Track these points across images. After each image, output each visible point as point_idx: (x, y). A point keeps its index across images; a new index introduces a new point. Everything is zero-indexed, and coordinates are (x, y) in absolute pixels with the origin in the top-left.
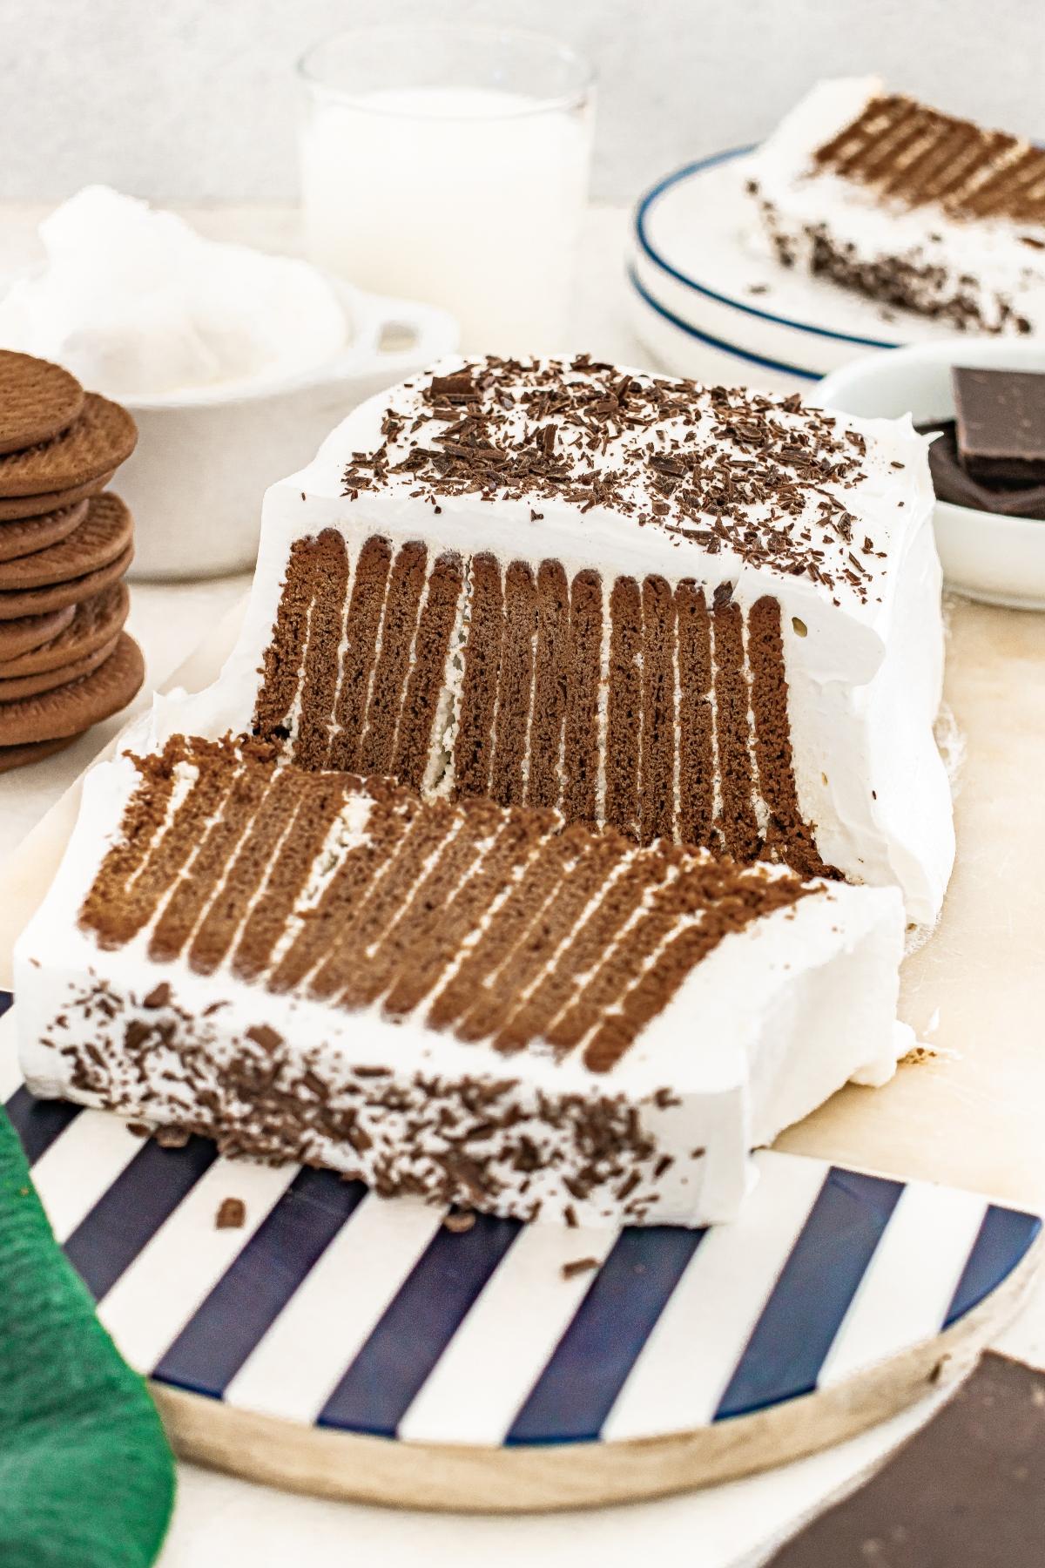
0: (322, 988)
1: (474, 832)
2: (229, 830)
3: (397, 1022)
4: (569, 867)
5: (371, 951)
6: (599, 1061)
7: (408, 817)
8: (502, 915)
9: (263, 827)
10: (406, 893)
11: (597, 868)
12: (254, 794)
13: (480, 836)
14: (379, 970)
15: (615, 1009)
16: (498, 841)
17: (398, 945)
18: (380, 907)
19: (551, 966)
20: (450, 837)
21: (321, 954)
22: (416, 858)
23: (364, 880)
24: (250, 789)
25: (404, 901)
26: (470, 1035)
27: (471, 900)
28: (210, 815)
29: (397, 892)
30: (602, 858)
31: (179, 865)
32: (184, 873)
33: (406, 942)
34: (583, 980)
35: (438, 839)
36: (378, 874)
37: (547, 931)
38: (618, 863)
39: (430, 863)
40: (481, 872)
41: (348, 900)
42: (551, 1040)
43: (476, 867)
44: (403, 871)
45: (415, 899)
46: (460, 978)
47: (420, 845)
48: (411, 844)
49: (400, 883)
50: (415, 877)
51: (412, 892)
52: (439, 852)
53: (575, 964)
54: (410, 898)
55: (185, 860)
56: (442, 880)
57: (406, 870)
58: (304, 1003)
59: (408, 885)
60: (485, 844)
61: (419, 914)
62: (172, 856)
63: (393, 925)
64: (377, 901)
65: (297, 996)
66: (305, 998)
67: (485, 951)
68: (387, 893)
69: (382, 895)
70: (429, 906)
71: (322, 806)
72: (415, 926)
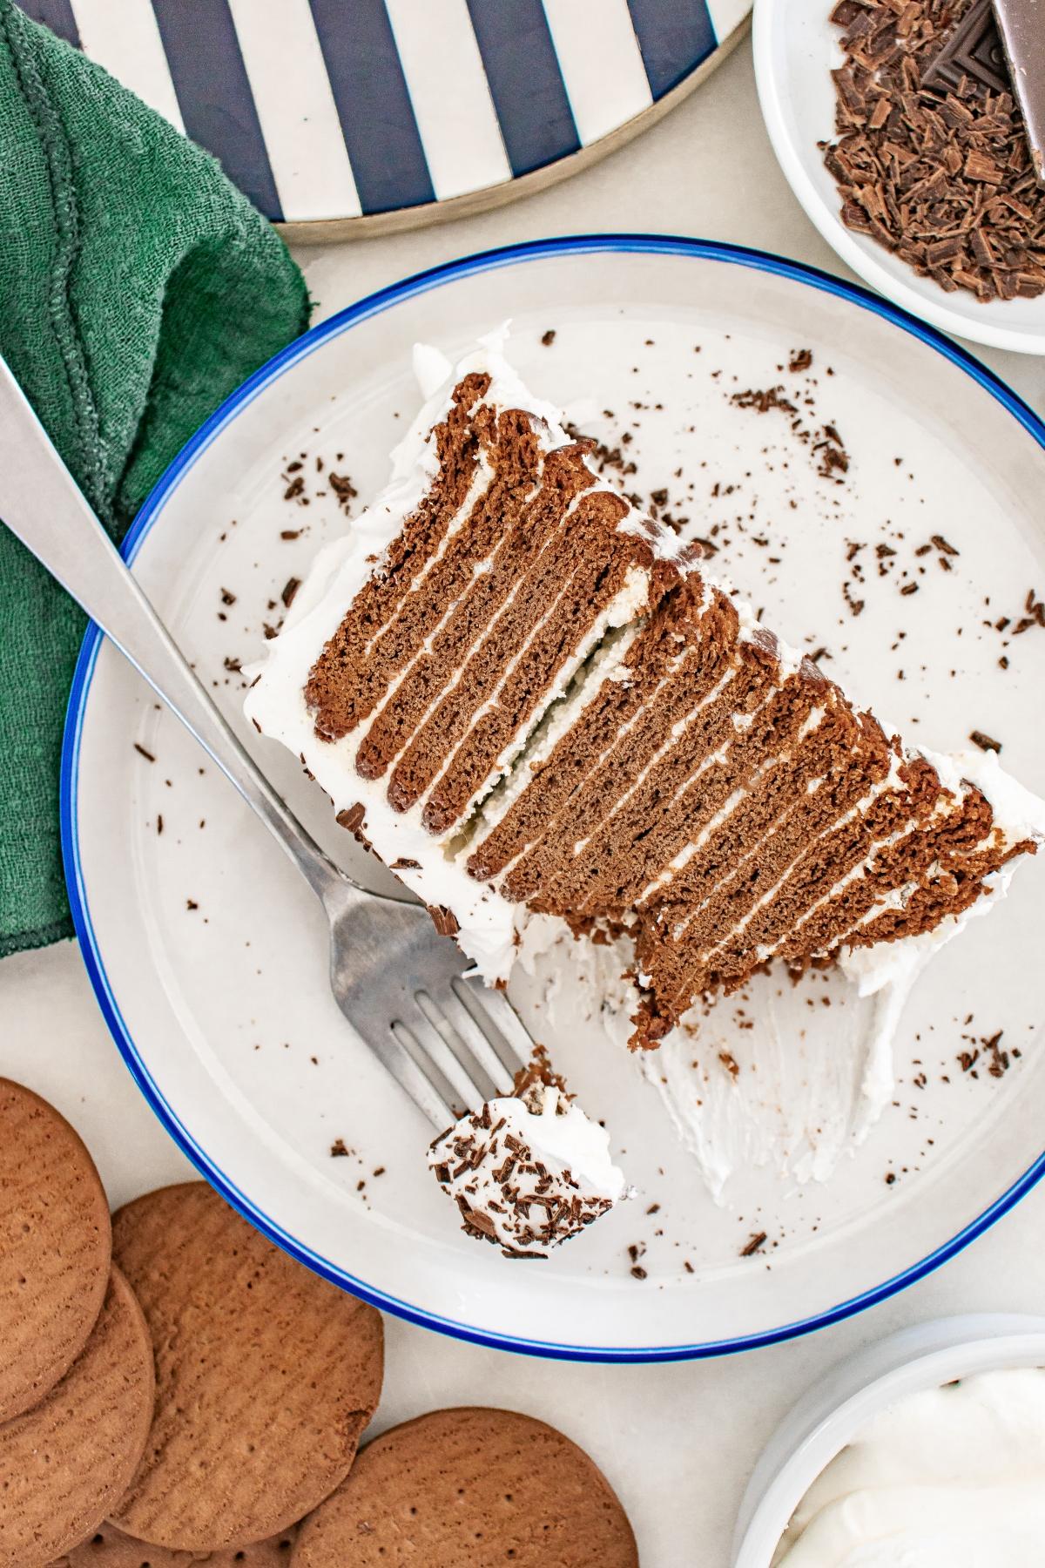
0: (516, 888)
1: (739, 701)
2: (491, 588)
4: (813, 786)
5: (579, 848)
8: (719, 838)
9: (526, 599)
10: (640, 771)
11: (840, 797)
12: (534, 542)
13: (741, 707)
14: (576, 879)
16: (757, 719)
17: (608, 850)
18: (607, 784)
19: (740, 929)
20: (712, 697)
21: (529, 840)
22: (668, 716)
23: (606, 737)
24: (533, 529)
25: (634, 782)
27: (699, 806)
28: (480, 557)
29: (631, 764)
30: (851, 785)
31: (424, 632)
32: (427, 647)
33: (614, 848)
35: (700, 696)
36: (621, 733)
37: (755, 875)
38: (863, 795)
39: (678, 729)
40: (723, 760)
41: (579, 763)
43: (720, 756)
44: (648, 735)
45: (645, 783)
47: (679, 699)
48: (670, 695)
49: (639, 752)
50: (656, 747)
51: (646, 771)
52: (692, 717)
53: (766, 931)
54: (641, 778)
55: (434, 626)
56: (680, 763)
57: (651, 734)
58: (496, 898)
59: (646, 758)
60: (743, 722)
61: (641, 808)
62: (424, 614)
63: (612, 815)
64: (608, 774)
65: (492, 887)
66: (498, 893)
67: (686, 885)
68: (621, 765)
69: (615, 766)
70: (656, 798)
71: (598, 586)
72: (631, 825)
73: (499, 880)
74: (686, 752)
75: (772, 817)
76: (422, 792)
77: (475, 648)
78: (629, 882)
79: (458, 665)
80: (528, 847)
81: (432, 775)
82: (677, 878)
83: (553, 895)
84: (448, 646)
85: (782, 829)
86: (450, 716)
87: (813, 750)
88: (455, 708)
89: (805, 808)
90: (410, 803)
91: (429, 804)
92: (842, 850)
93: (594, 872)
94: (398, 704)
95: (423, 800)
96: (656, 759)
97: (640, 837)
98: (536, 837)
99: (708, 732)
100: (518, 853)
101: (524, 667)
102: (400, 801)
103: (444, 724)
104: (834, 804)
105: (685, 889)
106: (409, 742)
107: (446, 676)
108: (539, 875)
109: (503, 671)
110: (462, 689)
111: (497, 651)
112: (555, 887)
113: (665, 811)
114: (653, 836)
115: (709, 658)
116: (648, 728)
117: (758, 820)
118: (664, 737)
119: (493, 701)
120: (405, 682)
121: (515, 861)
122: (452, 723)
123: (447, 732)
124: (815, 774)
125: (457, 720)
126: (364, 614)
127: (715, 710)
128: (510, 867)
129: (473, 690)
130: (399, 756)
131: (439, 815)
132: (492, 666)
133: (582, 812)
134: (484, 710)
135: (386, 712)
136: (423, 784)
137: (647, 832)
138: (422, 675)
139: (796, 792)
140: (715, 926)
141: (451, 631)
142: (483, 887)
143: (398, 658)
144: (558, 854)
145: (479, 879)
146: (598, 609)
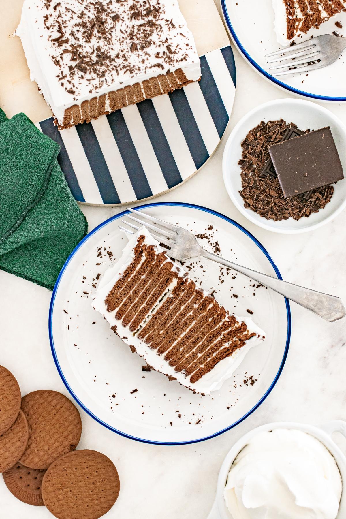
0: (148, 341)
2: (145, 281)
3: (159, 355)
5: (161, 332)
6: (193, 380)
8: (191, 330)
9: (152, 284)
10: (174, 316)
11: (216, 322)
12: (154, 272)
13: (195, 303)
15: (202, 366)
16: (199, 306)
17: (167, 333)
18: (167, 319)
19: (194, 350)
20: (190, 301)
21: (151, 331)
22: (181, 305)
23: (167, 309)
24: (154, 270)
25: (173, 318)
26: (171, 364)
27: (186, 324)
28: (143, 275)
29: (172, 315)
30: (218, 320)
31: (131, 290)
32: (131, 293)
33: (169, 332)
34: (199, 355)
35: (187, 301)
36: (171, 308)
37: (198, 338)
38: (220, 322)
39: (182, 308)
40: (192, 314)
41: (162, 314)
42: (186, 371)
43: (191, 313)
44: (176, 309)
45: (175, 319)
46: (175, 347)
47: (183, 301)
48: (181, 300)
49: (174, 312)
50: (178, 311)
51: (176, 316)
52: (185, 305)
53: (200, 351)
54: (175, 318)
55: (133, 289)
56: (183, 315)
57: (177, 308)
58: (143, 343)
59: (176, 313)
60: (196, 306)
61: (174, 324)
62: (130, 286)
63: (168, 325)
64: (168, 317)
65: (143, 341)
66: (144, 342)
67: (183, 341)
68: (171, 315)
69: (169, 315)
70: (178, 322)
71: (167, 282)
72: (172, 328)
73: (144, 339)
74: (184, 312)
75: (202, 326)
76: (129, 323)
77: (141, 293)
78: (171, 340)
79: (137, 297)
80: (151, 332)
81: (131, 319)
82: (182, 339)
84: (136, 293)
85: (204, 329)
86: (135, 307)
87: (210, 312)
88: (137, 306)
89: (209, 325)
90: (126, 325)
91: (131, 326)
92: (216, 333)
93: (164, 338)
94: (125, 304)
95: (129, 325)
96: (178, 314)
97: (174, 330)
98: (152, 330)
99: (189, 308)
100: (148, 333)
101: (151, 298)
102: (124, 325)
103: (134, 309)
104: (214, 324)
105: (183, 342)
106: (127, 313)
107: (135, 299)
108: (153, 338)
109: (147, 298)
110: (138, 302)
111: (146, 294)
112: (156, 341)
113: (179, 325)
114: (177, 330)
115: (189, 293)
116: (176, 307)
117: (199, 327)
118: (179, 309)
119: (144, 305)
120: (126, 300)
121: (148, 335)
122: (136, 309)
123: (135, 311)
124: (210, 317)
125: (137, 308)
126: (118, 286)
127: (190, 304)
128: (146, 336)
129: (140, 302)
130: (124, 315)
131: (133, 328)
132: (145, 297)
133: (162, 325)
134: (142, 306)
135: (122, 306)
136: (129, 321)
137: (175, 329)
138: (130, 299)
139: (207, 321)
140: (189, 349)
141: (136, 290)
142: (141, 341)
143: (125, 295)
144: (157, 333)
145: (140, 339)
146: (167, 286)
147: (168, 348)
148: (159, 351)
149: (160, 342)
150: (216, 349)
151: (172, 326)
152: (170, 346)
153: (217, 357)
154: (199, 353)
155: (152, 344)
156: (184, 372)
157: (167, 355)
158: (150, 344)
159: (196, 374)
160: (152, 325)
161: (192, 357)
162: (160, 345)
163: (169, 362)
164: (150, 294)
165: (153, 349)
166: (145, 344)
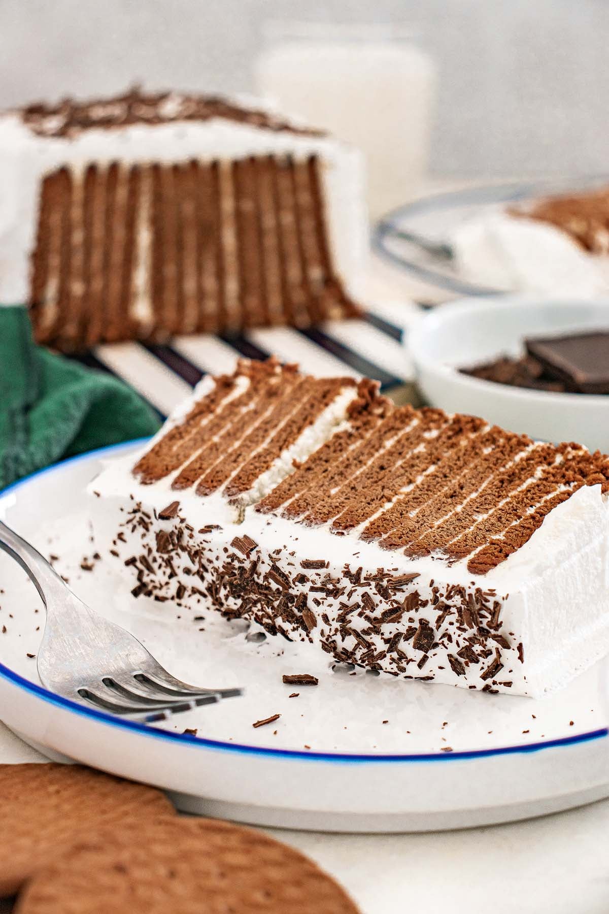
0: (293, 512)
1: (425, 427)
3: (341, 534)
4: (487, 451)
5: (334, 491)
6: (478, 568)
7: (382, 416)
8: (432, 477)
10: (368, 459)
11: (507, 452)
12: (280, 392)
13: (429, 429)
14: (335, 502)
15: (499, 536)
16: (441, 433)
17: (354, 488)
18: (347, 466)
19: (459, 508)
20: (408, 429)
21: (297, 491)
22: (381, 440)
23: (341, 450)
24: (278, 389)
25: (365, 464)
26: (389, 545)
27: (413, 466)
28: (247, 405)
29: (361, 458)
30: (511, 447)
31: (213, 435)
32: (216, 439)
33: (360, 488)
34: (480, 518)
35: (399, 429)
36: (352, 447)
37: (461, 487)
38: (522, 451)
39: (389, 443)
40: (424, 450)
41: (327, 461)
42: (446, 552)
43: (421, 448)
44: (370, 447)
45: (374, 463)
46: (392, 511)
47: (386, 432)
48: (380, 432)
49: (366, 451)
50: (377, 450)
51: (373, 459)
52: (397, 438)
53: (477, 508)
54: (370, 462)
55: (219, 432)
56: (397, 453)
57: (372, 446)
58: (278, 519)
59: (371, 455)
60: (431, 435)
61: (373, 472)
62: (212, 430)
63: (354, 476)
64: (347, 463)
65: (274, 515)
66: (280, 517)
67: (414, 496)
68: (355, 458)
69: (351, 459)
70: (382, 468)
71: (324, 396)
72: (369, 479)
73: (280, 511)
74: (397, 450)
75: (465, 465)
76: (220, 485)
77: (248, 432)
79: (238, 440)
80: (298, 494)
81: (227, 477)
82: (407, 495)
83: (320, 511)
84: (229, 436)
85: (474, 468)
86: (235, 456)
88: (239, 453)
89: (485, 459)
90: (213, 491)
91: (226, 488)
93: (347, 498)
94: (200, 459)
95: (222, 487)
96: (378, 455)
97: (376, 482)
98: (302, 490)
99: (409, 441)
100: (291, 498)
101: (283, 431)
102: (205, 492)
103: (232, 459)
104: (504, 455)
105: (413, 499)
106: (208, 471)
107: (230, 445)
108: (308, 504)
109: (269, 435)
110: (242, 446)
111: (264, 429)
112: (322, 507)
113: (390, 471)
114: (385, 481)
116: (370, 444)
118: (380, 447)
119: (264, 446)
120: (202, 453)
121: (290, 501)
122: (238, 458)
123: (235, 461)
124: (487, 446)
125: (241, 456)
127: (411, 434)
128: (287, 504)
129: (249, 445)
130: (202, 477)
131: (235, 490)
132: (261, 436)
133: (333, 478)
134: (259, 450)
135: (191, 464)
136: (220, 482)
137: (380, 480)
138: (214, 448)
139: (476, 454)
140: (439, 509)
142: (269, 517)
143: (195, 447)
144: (320, 493)
145: (265, 513)
146: (327, 405)
147: (365, 516)
148: (336, 524)
149: (337, 507)
150: (533, 498)
151: (368, 476)
152: (373, 512)
153: (541, 511)
154: (478, 512)
155: (309, 516)
156: (440, 556)
157: (367, 529)
158: (302, 517)
159: (484, 552)
160: (299, 481)
161: (457, 523)
162: (336, 515)
163: (380, 542)
164: (276, 426)
165: (317, 524)
166: (285, 520)
